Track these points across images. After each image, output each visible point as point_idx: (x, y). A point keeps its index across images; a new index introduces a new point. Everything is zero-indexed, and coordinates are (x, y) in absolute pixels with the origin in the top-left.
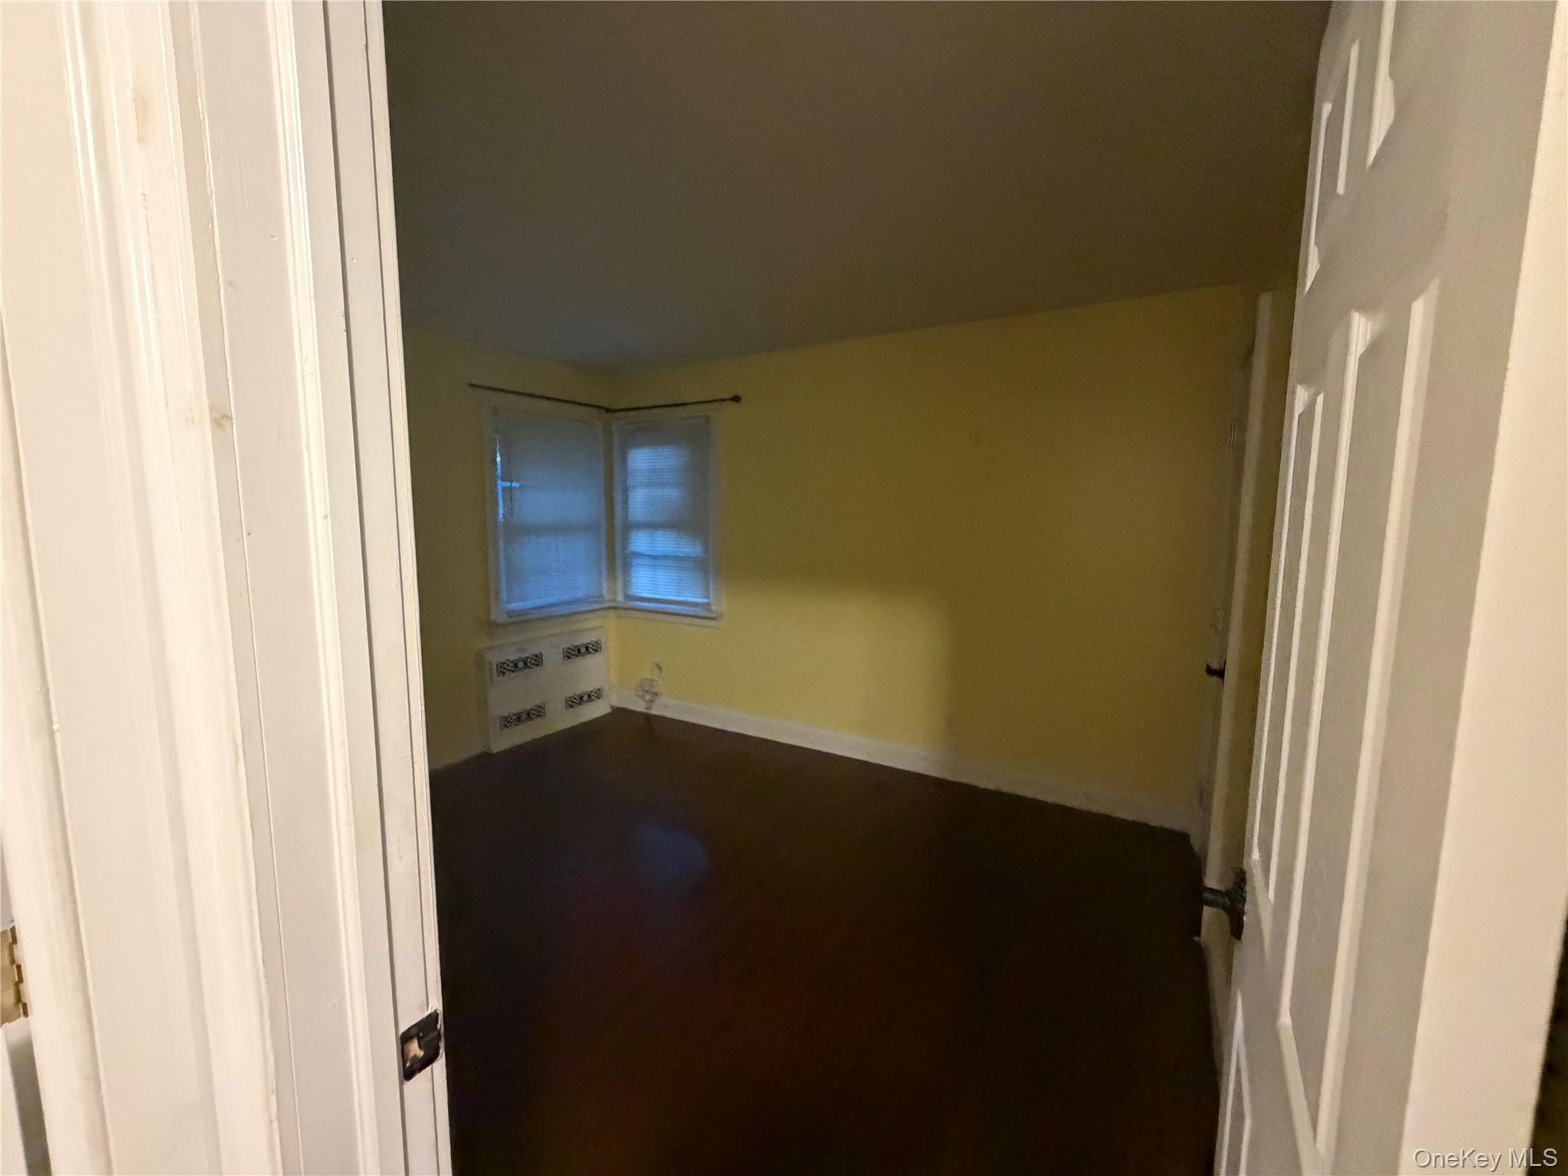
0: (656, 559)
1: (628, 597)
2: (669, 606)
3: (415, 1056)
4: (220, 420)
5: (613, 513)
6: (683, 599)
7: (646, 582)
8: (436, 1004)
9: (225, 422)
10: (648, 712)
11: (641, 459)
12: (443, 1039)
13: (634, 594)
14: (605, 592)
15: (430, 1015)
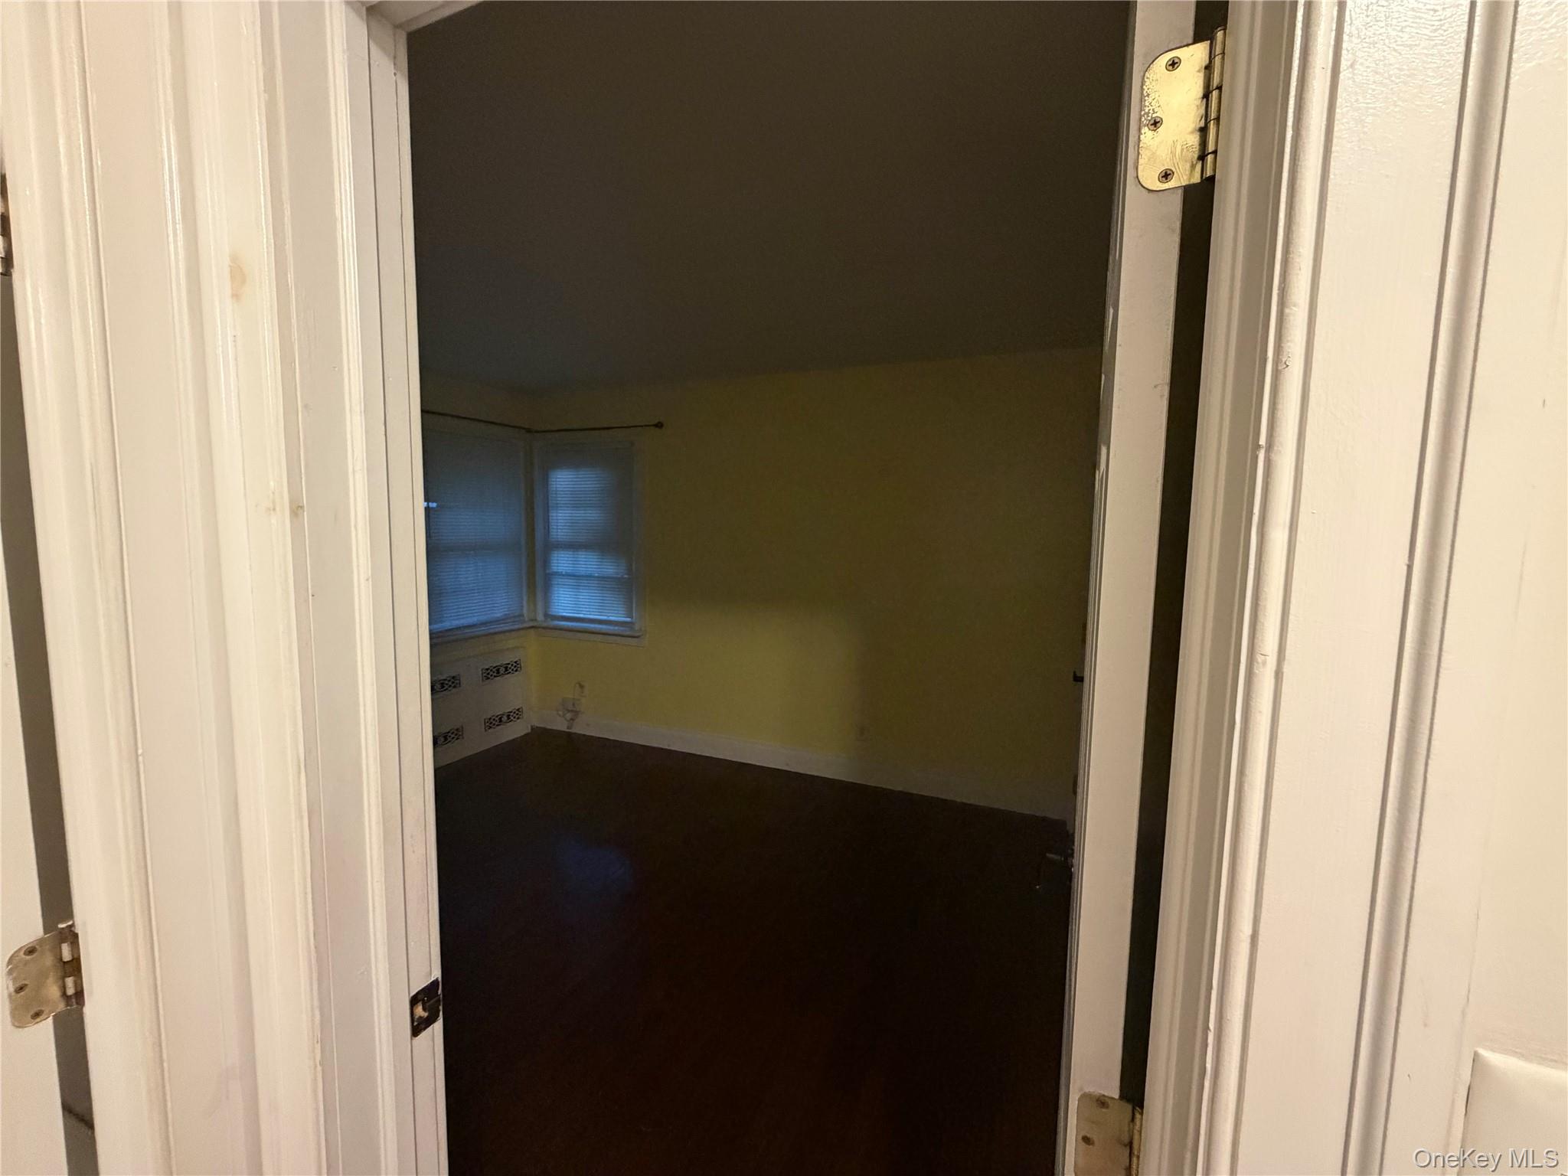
0: (577, 579)
1: (546, 615)
2: (592, 626)
3: (420, 1017)
4: (296, 510)
5: (533, 530)
6: (605, 618)
7: (567, 602)
8: (437, 974)
9: (300, 511)
10: (570, 731)
11: (563, 481)
12: (441, 1003)
13: (554, 614)
14: (525, 611)
15: (433, 982)
